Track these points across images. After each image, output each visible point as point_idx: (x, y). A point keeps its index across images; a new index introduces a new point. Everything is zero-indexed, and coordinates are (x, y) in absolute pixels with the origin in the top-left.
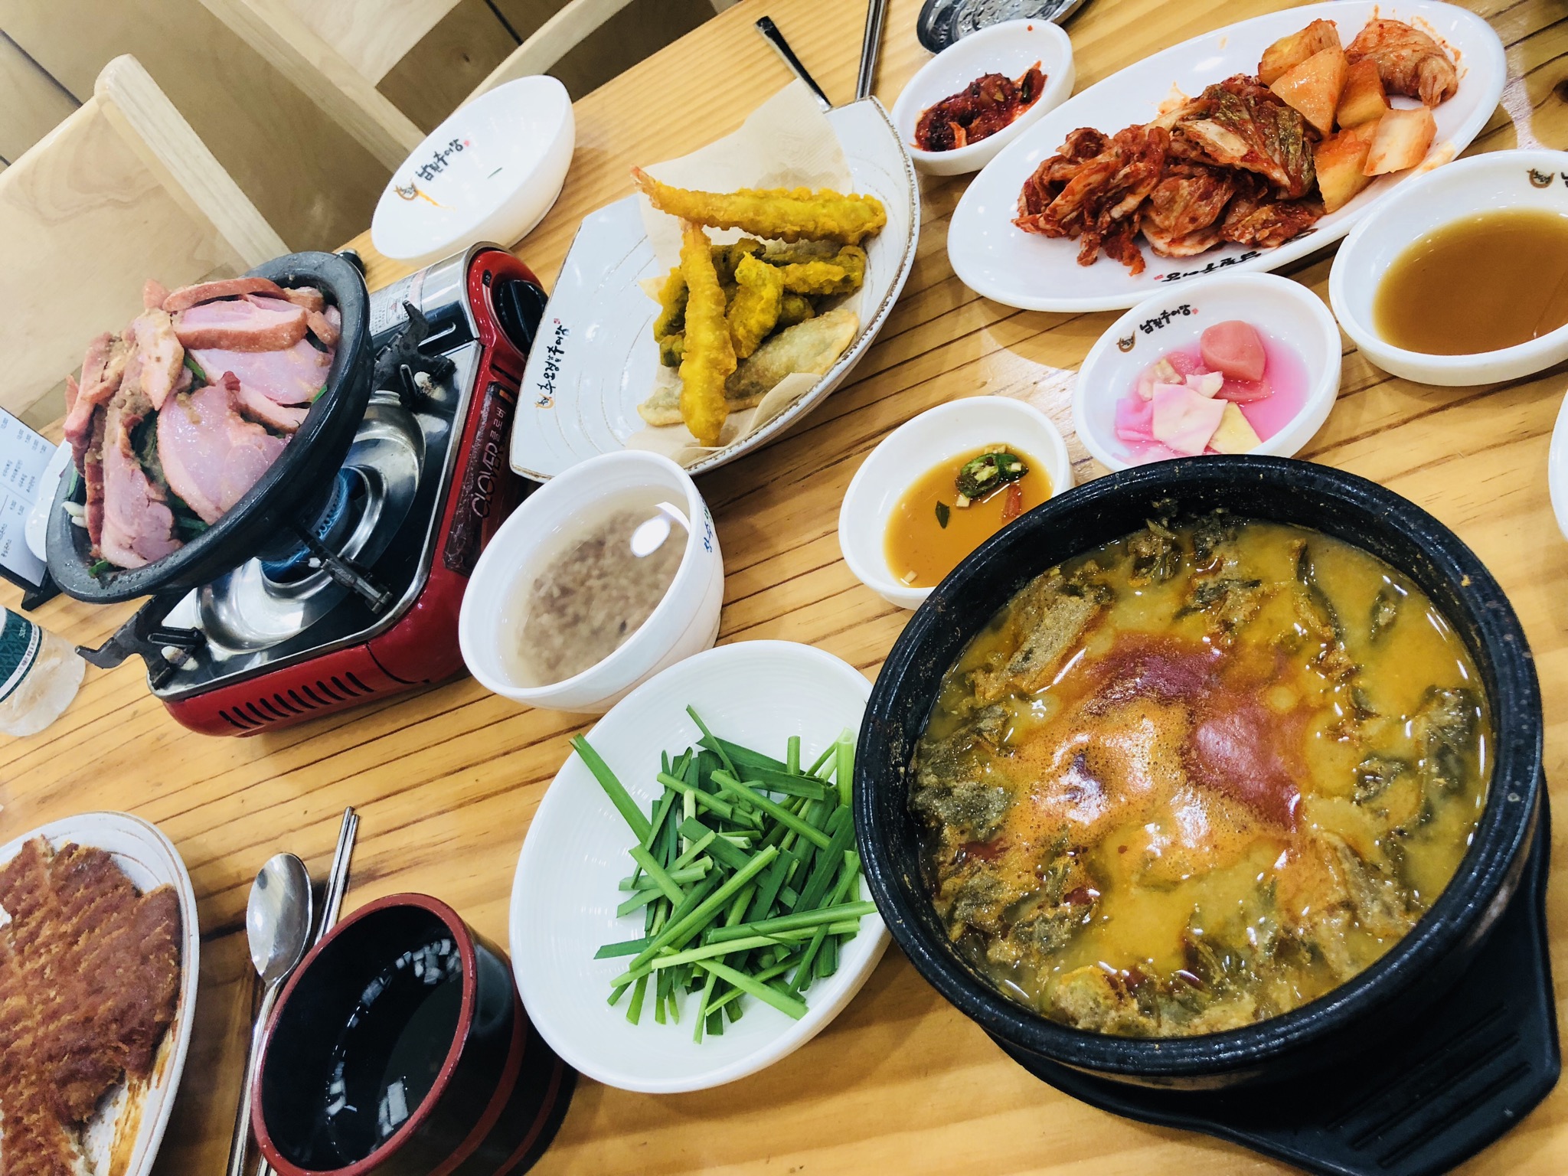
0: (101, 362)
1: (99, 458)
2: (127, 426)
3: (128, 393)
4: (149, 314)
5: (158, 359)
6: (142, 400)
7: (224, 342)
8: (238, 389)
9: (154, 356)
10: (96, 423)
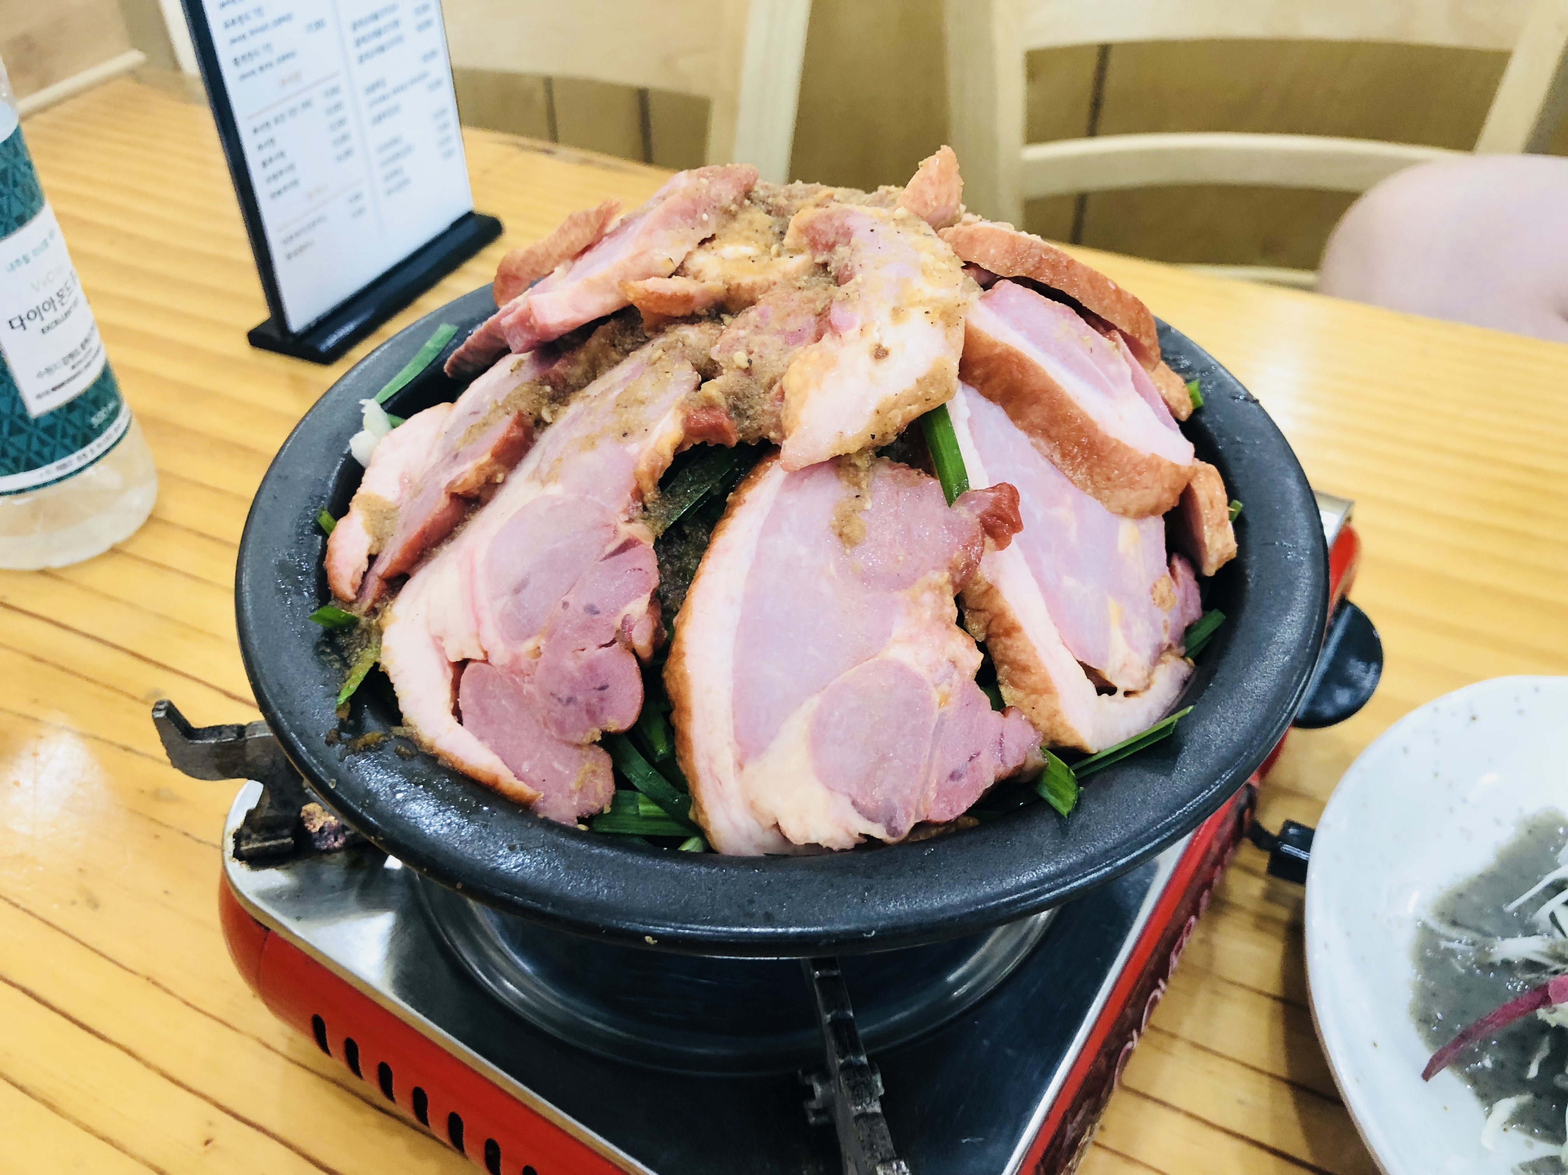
0: (703, 224)
1: (546, 415)
2: (690, 431)
3: (740, 358)
4: (902, 222)
5: (880, 353)
6: (764, 405)
7: (1036, 414)
8: (1001, 542)
9: (874, 337)
10: (595, 342)
